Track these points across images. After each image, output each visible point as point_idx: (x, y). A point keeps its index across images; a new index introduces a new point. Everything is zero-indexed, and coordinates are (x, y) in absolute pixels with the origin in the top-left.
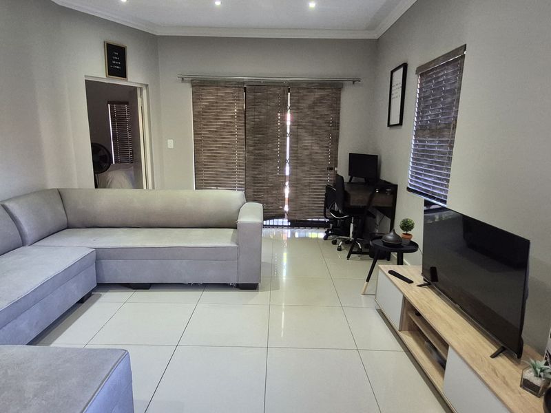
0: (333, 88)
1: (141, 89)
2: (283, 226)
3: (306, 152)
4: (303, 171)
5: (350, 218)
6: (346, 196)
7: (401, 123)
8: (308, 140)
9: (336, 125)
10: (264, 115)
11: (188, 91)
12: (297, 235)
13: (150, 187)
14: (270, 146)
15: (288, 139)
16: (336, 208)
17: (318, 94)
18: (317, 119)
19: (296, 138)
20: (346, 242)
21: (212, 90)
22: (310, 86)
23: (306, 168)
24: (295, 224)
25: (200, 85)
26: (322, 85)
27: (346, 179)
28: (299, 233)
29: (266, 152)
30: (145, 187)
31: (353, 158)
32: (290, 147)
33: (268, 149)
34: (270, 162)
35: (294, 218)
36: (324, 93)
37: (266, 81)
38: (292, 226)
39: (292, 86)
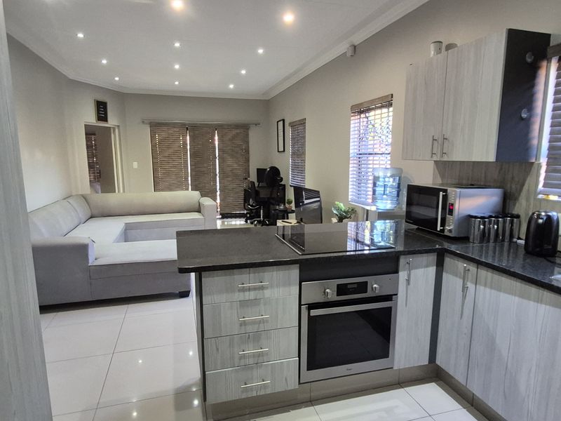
0: (244, 128)
1: (114, 128)
3: (229, 169)
4: (228, 181)
6: (257, 193)
7: (284, 151)
8: (230, 161)
9: (247, 151)
11: (148, 130)
12: (226, 223)
13: (121, 191)
14: (205, 165)
15: (217, 160)
17: (235, 132)
18: (235, 147)
19: (222, 160)
20: (259, 222)
21: (165, 128)
22: (229, 127)
23: (230, 179)
24: (225, 216)
25: (155, 126)
26: (237, 126)
27: (256, 184)
28: (228, 221)
29: (203, 169)
30: (117, 191)
31: (260, 172)
32: (219, 165)
33: (205, 167)
34: (206, 175)
35: (223, 212)
36: (238, 131)
37: (201, 124)
38: (223, 218)
39: (219, 127)
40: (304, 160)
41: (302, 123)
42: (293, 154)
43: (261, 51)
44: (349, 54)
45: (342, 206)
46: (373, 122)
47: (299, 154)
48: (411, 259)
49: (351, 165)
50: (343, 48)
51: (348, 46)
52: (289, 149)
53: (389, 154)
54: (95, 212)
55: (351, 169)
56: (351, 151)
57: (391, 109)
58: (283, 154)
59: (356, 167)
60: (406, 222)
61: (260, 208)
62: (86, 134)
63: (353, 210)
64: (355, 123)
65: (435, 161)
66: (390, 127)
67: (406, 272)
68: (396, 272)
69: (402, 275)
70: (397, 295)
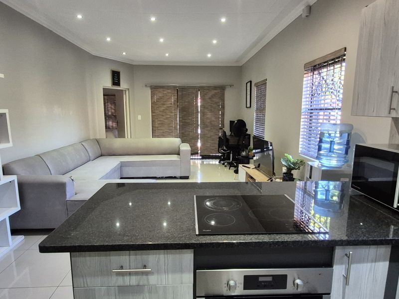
0: (222, 89)
1: (125, 91)
2: (198, 159)
3: (208, 121)
4: (207, 130)
5: (230, 152)
6: (228, 140)
7: (250, 107)
8: (209, 115)
9: (223, 107)
10: (187, 102)
11: (149, 91)
12: (205, 163)
13: (129, 137)
14: (190, 118)
15: (199, 114)
16: (225, 148)
17: (213, 92)
18: (214, 104)
19: (203, 114)
20: (229, 164)
21: (161, 90)
22: (209, 88)
23: (209, 129)
24: (204, 157)
25: (154, 88)
26: (215, 88)
27: (229, 133)
28: (206, 161)
29: (188, 121)
31: (232, 122)
32: (200, 118)
33: (189, 119)
34: (190, 126)
35: (203, 154)
36: (216, 91)
37: (188, 86)
38: (202, 159)
39: (201, 88)
40: (264, 115)
41: (264, 83)
42: (257, 109)
43: (223, 20)
44: (304, 16)
45: (290, 157)
46: (325, 77)
47: (261, 110)
48: (351, 251)
49: (302, 120)
50: (299, 10)
51: (303, 7)
52: (254, 105)
53: (339, 109)
54: (104, 152)
55: (302, 123)
56: (303, 107)
57: (344, 64)
58: (249, 110)
59: (307, 122)
60: (352, 187)
61: (230, 153)
62: (104, 95)
63: (301, 162)
64: (307, 80)
65: (393, 118)
66: (342, 82)
67: (344, 266)
68: (330, 265)
69: (338, 270)
70: (329, 294)
